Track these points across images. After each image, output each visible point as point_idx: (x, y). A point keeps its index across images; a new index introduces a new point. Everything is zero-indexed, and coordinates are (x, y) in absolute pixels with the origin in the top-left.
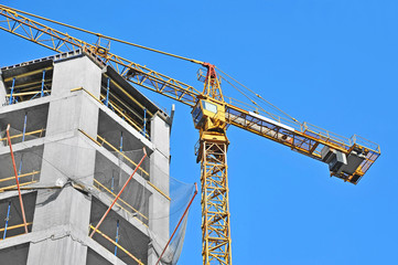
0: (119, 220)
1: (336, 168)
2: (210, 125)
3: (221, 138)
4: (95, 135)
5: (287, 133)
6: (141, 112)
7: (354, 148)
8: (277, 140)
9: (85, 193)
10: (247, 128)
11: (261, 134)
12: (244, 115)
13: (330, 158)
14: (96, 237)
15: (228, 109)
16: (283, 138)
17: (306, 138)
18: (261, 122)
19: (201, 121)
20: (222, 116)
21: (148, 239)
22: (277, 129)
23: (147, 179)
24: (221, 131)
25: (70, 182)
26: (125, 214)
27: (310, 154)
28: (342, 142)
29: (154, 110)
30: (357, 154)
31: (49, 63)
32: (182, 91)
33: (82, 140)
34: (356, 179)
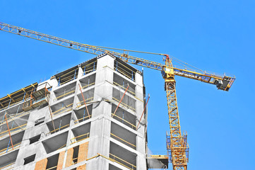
0: (124, 111)
1: (219, 86)
2: (168, 76)
3: (173, 81)
4: (112, 82)
5: (198, 76)
6: (131, 72)
7: (225, 78)
8: (195, 79)
9: (109, 102)
10: (183, 76)
11: (189, 77)
12: (181, 71)
13: (216, 83)
14: (114, 117)
15: (174, 70)
16: (197, 77)
17: (206, 76)
18: (188, 73)
19: (165, 75)
20: (172, 72)
21: (135, 117)
22: (195, 74)
23: (134, 95)
24: (172, 78)
25: (103, 99)
26: (125, 108)
27: (208, 82)
28: (220, 76)
29: (136, 71)
30: (226, 80)
31: (96, 59)
32: (157, 66)
33: (107, 84)
34: (228, 89)
